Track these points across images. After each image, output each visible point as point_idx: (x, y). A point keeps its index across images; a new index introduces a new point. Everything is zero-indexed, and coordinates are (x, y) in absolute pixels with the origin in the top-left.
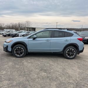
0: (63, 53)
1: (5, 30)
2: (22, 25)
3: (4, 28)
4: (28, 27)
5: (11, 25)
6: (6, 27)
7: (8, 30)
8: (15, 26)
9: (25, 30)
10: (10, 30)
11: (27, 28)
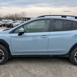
0: (69, 57)
1: (3, 20)
2: (18, 16)
3: (2, 19)
4: (24, 17)
5: (8, 16)
6: (4, 17)
7: (6, 20)
8: (12, 17)
9: (21, 20)
10: (7, 20)
11: (22, 18)
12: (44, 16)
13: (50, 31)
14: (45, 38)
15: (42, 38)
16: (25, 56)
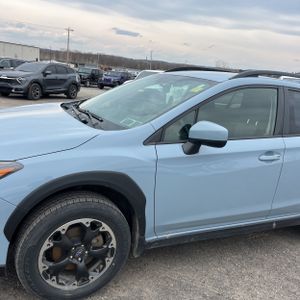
12: (255, 74)
13: (282, 134)
14: (273, 160)
15: (264, 163)
16: (192, 240)
